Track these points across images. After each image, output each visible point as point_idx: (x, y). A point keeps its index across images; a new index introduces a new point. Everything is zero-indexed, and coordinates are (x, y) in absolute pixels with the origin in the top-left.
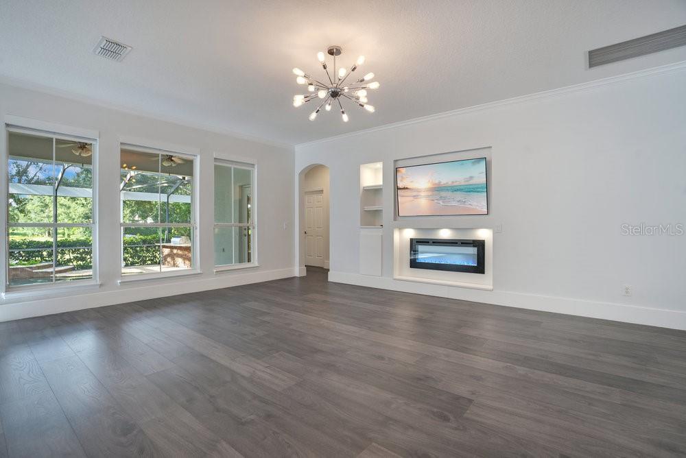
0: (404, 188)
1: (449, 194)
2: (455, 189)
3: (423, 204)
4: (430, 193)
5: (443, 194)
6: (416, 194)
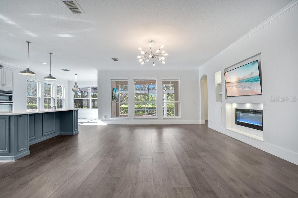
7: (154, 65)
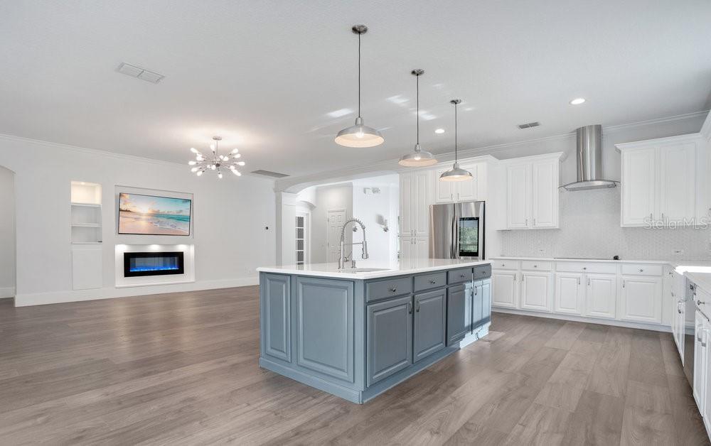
0: (126, 211)
1: (165, 220)
2: (170, 217)
3: (143, 225)
4: (150, 218)
5: (161, 219)
6: (138, 217)
7: (220, 176)
